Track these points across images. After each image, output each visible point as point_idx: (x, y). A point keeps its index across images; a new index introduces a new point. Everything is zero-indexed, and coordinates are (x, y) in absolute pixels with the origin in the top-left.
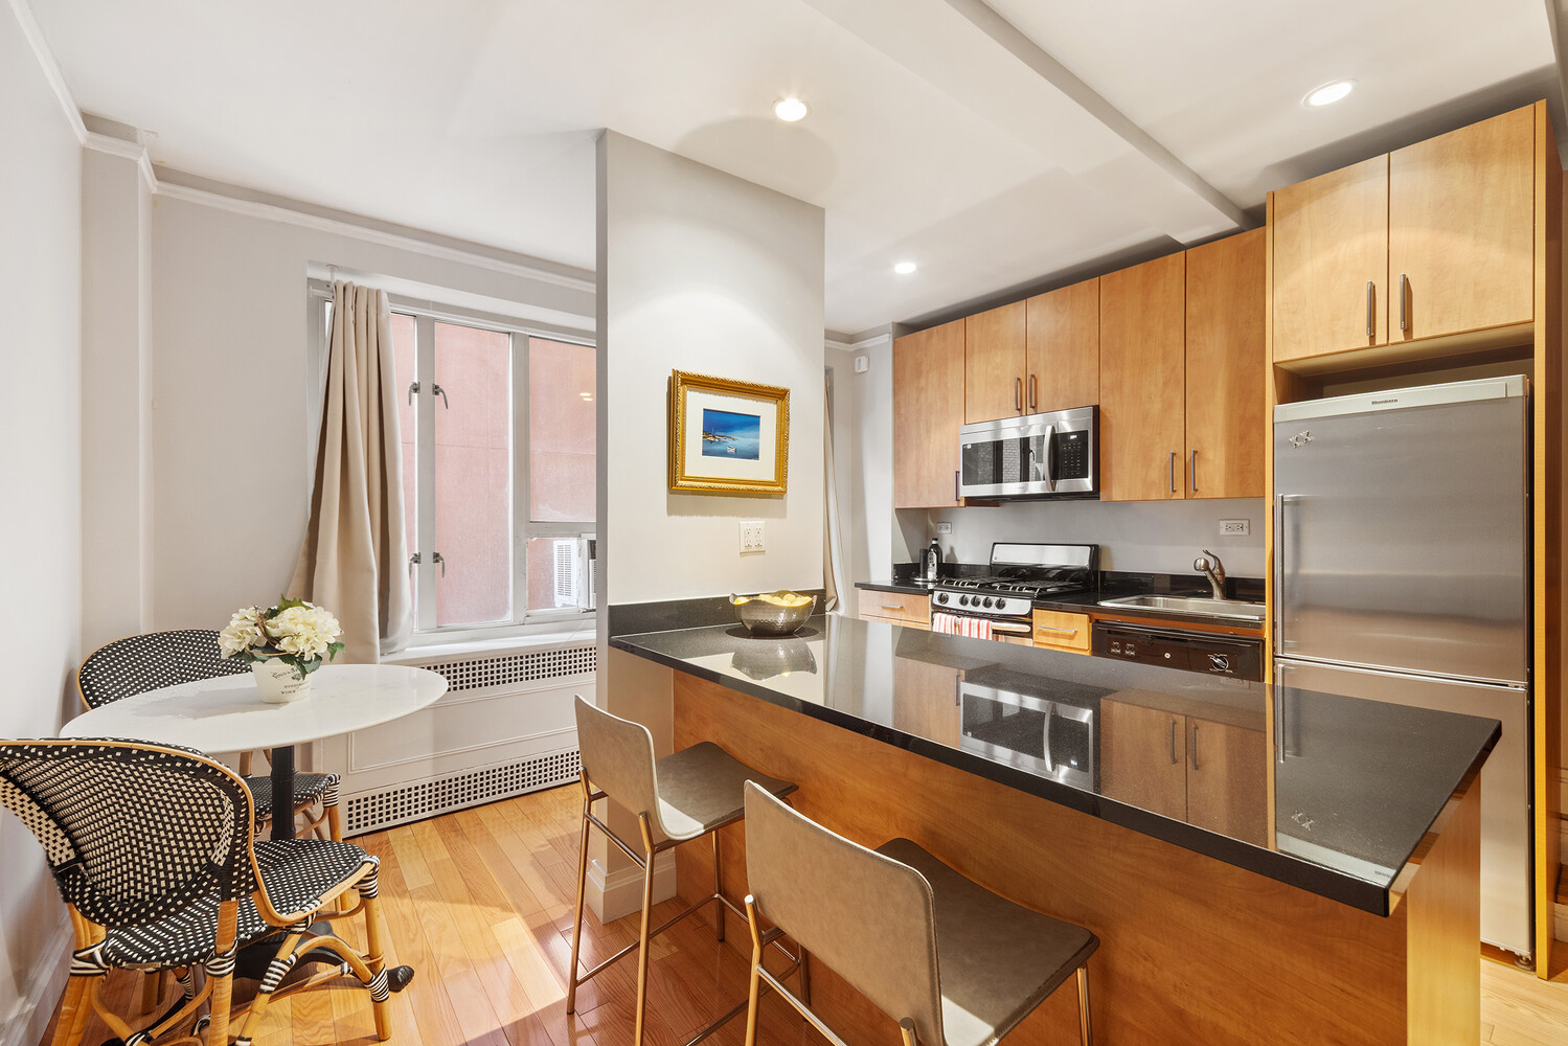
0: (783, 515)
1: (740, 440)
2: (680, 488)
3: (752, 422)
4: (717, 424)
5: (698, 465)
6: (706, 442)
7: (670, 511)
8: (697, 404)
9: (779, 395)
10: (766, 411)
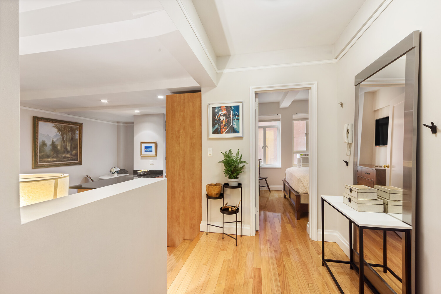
0: (157, 159)
1: (150, 149)
2: (143, 156)
3: (151, 147)
4: (146, 148)
5: (144, 153)
6: (145, 150)
7: (141, 159)
8: (144, 145)
9: (156, 143)
10: (153, 145)
